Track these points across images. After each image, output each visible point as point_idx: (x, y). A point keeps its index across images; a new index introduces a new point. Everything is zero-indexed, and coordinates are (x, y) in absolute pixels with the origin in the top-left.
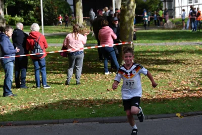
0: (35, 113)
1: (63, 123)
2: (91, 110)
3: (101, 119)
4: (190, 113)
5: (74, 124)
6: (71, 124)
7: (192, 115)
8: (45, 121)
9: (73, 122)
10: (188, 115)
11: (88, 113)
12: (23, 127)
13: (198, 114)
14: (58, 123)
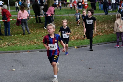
0: (8, 48)
1: (22, 52)
2: (35, 46)
3: (40, 50)
4: (80, 46)
5: (28, 52)
6: (26, 52)
7: (81, 47)
8: (14, 51)
9: (27, 52)
10: (80, 47)
11: (34, 47)
12: (3, 54)
13: (84, 46)
14: (20, 52)
